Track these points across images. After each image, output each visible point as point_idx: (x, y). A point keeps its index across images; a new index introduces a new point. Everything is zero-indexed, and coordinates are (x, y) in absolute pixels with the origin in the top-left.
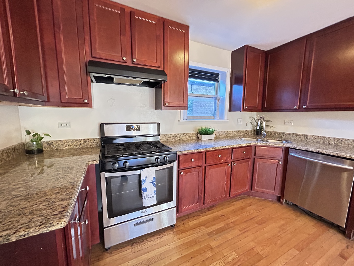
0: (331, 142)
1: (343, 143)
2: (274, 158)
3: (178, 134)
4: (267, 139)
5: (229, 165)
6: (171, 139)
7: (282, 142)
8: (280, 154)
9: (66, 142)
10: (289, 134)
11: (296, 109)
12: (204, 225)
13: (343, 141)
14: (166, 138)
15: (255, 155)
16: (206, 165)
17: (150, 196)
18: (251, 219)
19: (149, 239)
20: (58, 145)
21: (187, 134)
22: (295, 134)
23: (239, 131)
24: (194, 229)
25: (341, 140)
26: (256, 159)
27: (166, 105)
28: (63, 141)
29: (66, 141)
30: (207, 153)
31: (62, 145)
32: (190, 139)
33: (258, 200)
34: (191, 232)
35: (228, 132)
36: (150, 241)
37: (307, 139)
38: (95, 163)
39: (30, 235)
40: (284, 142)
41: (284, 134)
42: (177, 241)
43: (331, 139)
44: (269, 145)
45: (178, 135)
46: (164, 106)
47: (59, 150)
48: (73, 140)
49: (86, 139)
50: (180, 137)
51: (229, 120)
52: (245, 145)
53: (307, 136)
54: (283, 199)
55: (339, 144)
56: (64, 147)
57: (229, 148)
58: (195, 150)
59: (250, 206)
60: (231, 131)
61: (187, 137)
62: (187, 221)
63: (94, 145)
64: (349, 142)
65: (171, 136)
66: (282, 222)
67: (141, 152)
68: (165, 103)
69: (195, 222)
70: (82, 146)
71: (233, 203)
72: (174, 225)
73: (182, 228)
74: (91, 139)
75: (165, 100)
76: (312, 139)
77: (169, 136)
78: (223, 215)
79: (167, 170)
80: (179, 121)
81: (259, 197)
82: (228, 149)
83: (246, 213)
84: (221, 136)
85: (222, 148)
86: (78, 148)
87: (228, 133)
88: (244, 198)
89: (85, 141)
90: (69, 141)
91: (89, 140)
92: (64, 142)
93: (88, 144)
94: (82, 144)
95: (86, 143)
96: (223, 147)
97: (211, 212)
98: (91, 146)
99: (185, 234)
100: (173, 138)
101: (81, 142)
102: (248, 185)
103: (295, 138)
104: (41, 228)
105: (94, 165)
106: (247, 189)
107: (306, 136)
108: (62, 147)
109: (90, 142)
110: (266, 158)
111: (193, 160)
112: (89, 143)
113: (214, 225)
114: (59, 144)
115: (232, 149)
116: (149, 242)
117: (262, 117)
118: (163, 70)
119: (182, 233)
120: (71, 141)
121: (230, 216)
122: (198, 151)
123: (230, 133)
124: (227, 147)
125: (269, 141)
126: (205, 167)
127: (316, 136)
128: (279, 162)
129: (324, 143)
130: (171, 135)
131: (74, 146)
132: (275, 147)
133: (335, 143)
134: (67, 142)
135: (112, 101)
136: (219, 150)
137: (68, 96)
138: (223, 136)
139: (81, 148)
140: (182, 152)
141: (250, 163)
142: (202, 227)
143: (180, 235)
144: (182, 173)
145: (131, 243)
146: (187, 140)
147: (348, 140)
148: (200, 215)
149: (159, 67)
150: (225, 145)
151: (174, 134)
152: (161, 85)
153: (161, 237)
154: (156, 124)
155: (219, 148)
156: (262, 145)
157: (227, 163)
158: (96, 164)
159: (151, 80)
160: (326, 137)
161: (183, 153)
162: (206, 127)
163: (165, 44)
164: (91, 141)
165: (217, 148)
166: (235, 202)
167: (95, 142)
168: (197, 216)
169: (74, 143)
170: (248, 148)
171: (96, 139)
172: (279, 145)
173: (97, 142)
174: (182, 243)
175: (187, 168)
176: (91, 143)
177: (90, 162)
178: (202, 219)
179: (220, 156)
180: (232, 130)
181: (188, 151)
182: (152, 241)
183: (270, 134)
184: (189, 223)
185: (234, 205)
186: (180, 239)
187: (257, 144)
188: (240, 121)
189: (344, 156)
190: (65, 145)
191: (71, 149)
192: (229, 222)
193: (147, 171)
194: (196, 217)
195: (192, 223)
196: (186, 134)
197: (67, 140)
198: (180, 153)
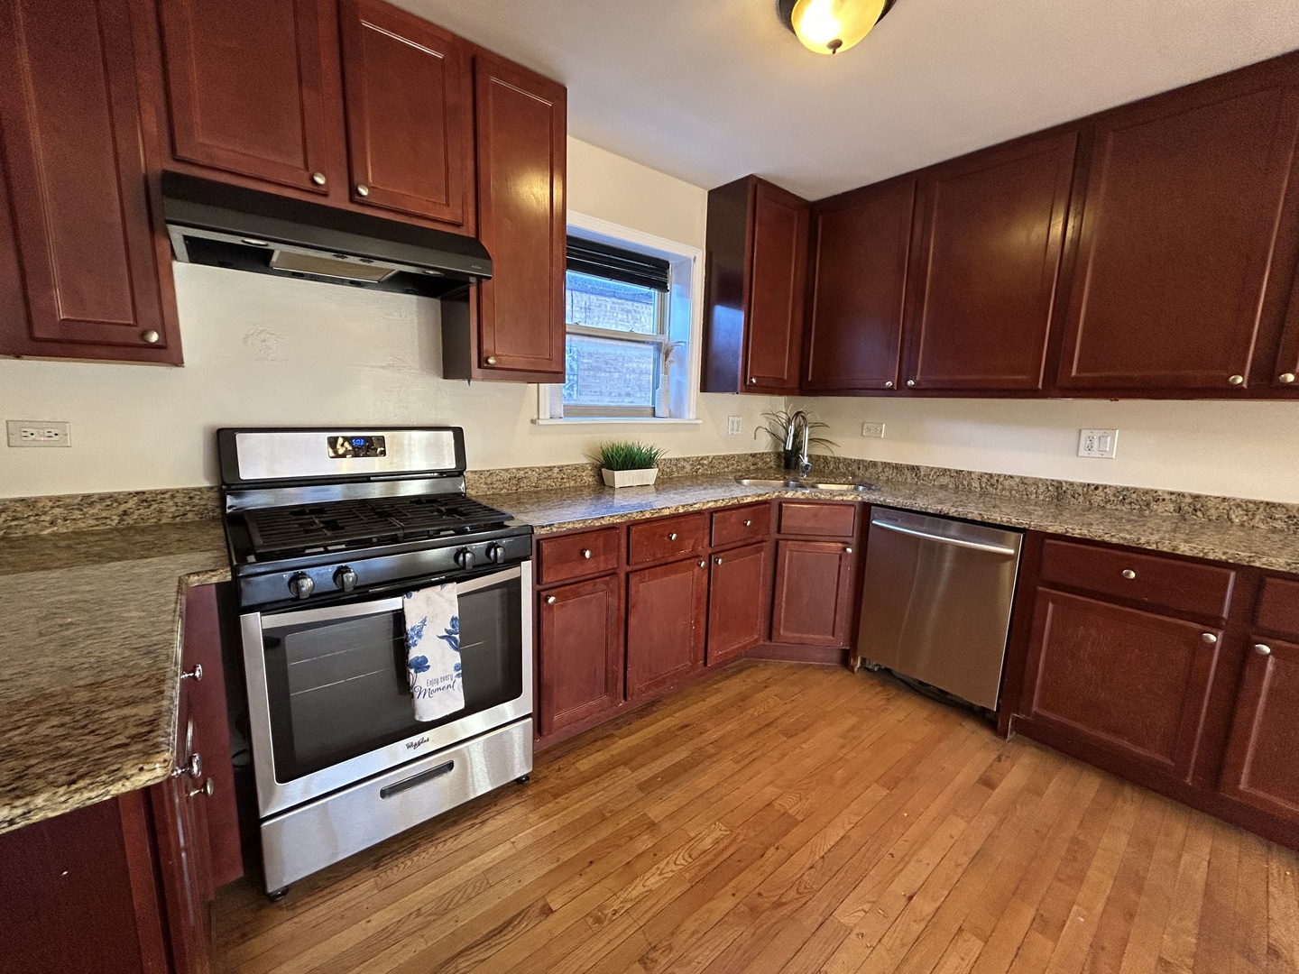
0: (973, 484)
1: (1000, 487)
2: (833, 538)
3: (532, 469)
4: (815, 480)
5: (703, 564)
6: (507, 485)
7: (856, 489)
8: (849, 523)
9: (52, 508)
10: (874, 464)
11: (891, 389)
12: (625, 764)
13: (1000, 480)
14: (489, 481)
15: (779, 530)
16: (629, 569)
17: (441, 685)
18: (768, 725)
19: (439, 836)
20: (15, 519)
21: (562, 467)
22: (889, 464)
23: (733, 457)
24: (597, 779)
25: (996, 478)
26: (783, 542)
27: (488, 363)
28: (37, 500)
29: (51, 504)
30: (633, 529)
31: (32, 519)
32: (572, 483)
33: (791, 667)
34: (584, 790)
35: (699, 461)
36: (444, 839)
37: (918, 478)
38: (215, 580)
39: (36, 818)
40: (861, 488)
41: (861, 466)
42: (540, 825)
43: (973, 476)
44: (819, 499)
45: (530, 472)
46: (480, 366)
47: (18, 539)
48: (89, 496)
49: (151, 492)
50: (539, 479)
51: (700, 422)
52: (749, 500)
53: (918, 468)
54: (855, 659)
55: (991, 490)
56: (46, 528)
57: (701, 510)
58: (596, 519)
59: (766, 687)
60: (708, 457)
61: (562, 478)
62: (571, 758)
63: (190, 515)
64: (1013, 483)
65: (506, 476)
66: (852, 721)
67: (400, 533)
68: (485, 355)
69: (600, 757)
70: (131, 522)
71: (715, 686)
72: (527, 777)
73: (553, 782)
74: (172, 490)
75: (485, 347)
76: (931, 477)
77: (498, 477)
78: (688, 726)
79: (497, 591)
80: (533, 422)
81: (792, 659)
82: (699, 512)
83: (753, 709)
84: (676, 475)
85: (681, 510)
86: (112, 530)
87: (699, 464)
88: (749, 668)
89: (143, 498)
90: (68, 501)
91: (167, 496)
92: (43, 507)
93: (161, 511)
94: (132, 513)
95: (153, 507)
96: (683, 506)
97: (648, 719)
98: (174, 517)
99: (567, 798)
100: (514, 482)
101: (128, 505)
102: (761, 624)
103: (890, 477)
104: (76, 791)
105: (214, 587)
106: (756, 636)
107: (914, 469)
108: (34, 525)
109: (171, 503)
110: (810, 538)
111: (587, 554)
112: (161, 506)
113: (659, 757)
114: (19, 515)
115: (712, 512)
116: (441, 845)
117: (799, 413)
118: (472, 235)
119: (556, 796)
120: (76, 501)
121: (709, 725)
122: (603, 523)
123: (706, 462)
124: (697, 507)
125: (820, 486)
126: (627, 575)
127: (938, 469)
128: (844, 549)
129: (957, 487)
130: (508, 470)
131: (92, 522)
132: (836, 505)
133: (982, 488)
134: (58, 506)
135: (264, 341)
136: (672, 517)
137: (65, 312)
138: (682, 473)
139: (130, 528)
140: (548, 528)
141: (765, 555)
142: (620, 770)
143: (550, 805)
144: (551, 600)
145: (372, 859)
146: (565, 488)
147: (1011, 477)
148: (612, 735)
149: (458, 225)
150: (690, 502)
151: (518, 469)
152: (468, 291)
153: (483, 822)
154: (450, 434)
155: (672, 511)
156: (798, 499)
157: (696, 560)
158: (218, 585)
159: (431, 272)
160: (962, 471)
161: (555, 530)
162: (630, 443)
163: (481, 141)
164: (176, 500)
165: (666, 512)
166: (719, 681)
167: (196, 501)
168: (603, 739)
169: (95, 511)
170: (759, 509)
171: (200, 489)
172: (845, 498)
173: (203, 502)
174: (555, 827)
175: (567, 582)
176: (173, 509)
177: (194, 579)
178: (622, 745)
179: (674, 536)
180: (712, 454)
181: (569, 522)
182: (452, 840)
183: (822, 466)
184: (577, 765)
185: (718, 691)
186: (548, 816)
187: (786, 496)
188: (735, 424)
189: (995, 520)
190: (48, 518)
191: (78, 534)
192: (703, 744)
193: (428, 598)
194: (599, 743)
195: (585, 764)
196: (561, 469)
197: (59, 499)
198: (543, 531)
